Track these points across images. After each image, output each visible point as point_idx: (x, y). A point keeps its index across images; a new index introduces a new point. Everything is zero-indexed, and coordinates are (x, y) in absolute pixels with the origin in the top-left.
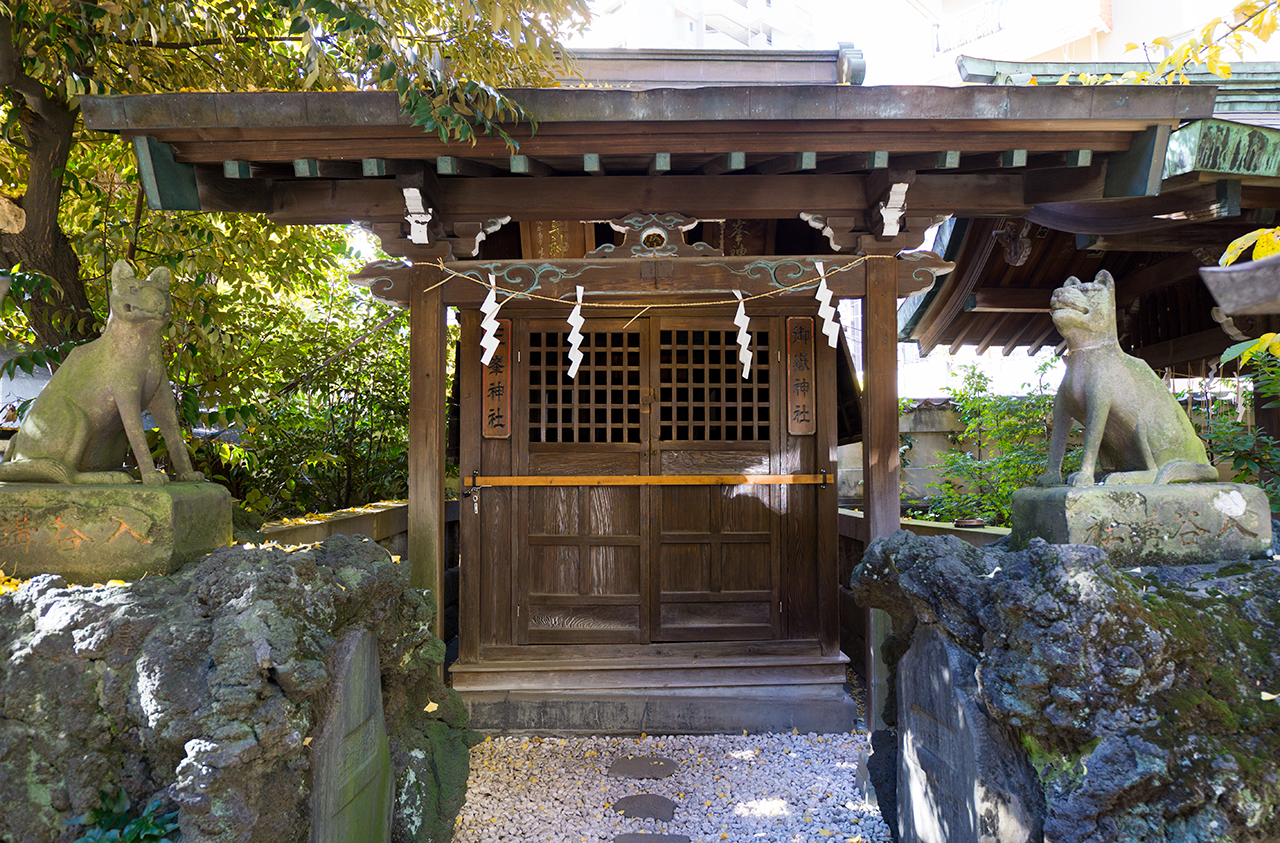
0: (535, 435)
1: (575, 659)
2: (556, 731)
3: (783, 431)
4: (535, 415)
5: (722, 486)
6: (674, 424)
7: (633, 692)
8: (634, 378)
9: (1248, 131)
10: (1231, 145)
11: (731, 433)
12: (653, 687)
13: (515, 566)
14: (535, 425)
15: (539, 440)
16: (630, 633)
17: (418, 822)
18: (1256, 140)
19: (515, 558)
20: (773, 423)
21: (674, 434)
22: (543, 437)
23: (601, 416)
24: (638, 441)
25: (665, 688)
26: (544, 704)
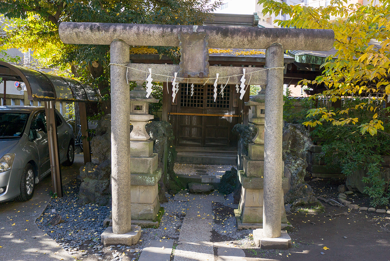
0: (182, 105)
1: (188, 149)
2: (184, 163)
3: (232, 106)
4: (182, 101)
5: (219, 117)
6: (210, 104)
7: (199, 156)
8: (202, 94)
9: (315, 57)
10: (312, 59)
11: (221, 106)
12: (203, 155)
13: (177, 130)
14: (182, 103)
15: (183, 106)
16: (199, 145)
17: (170, 161)
18: (316, 58)
19: (177, 129)
20: (230, 104)
21: (210, 106)
22: (183, 105)
23: (195, 101)
24: (202, 107)
25: (206, 156)
26: (182, 157)
